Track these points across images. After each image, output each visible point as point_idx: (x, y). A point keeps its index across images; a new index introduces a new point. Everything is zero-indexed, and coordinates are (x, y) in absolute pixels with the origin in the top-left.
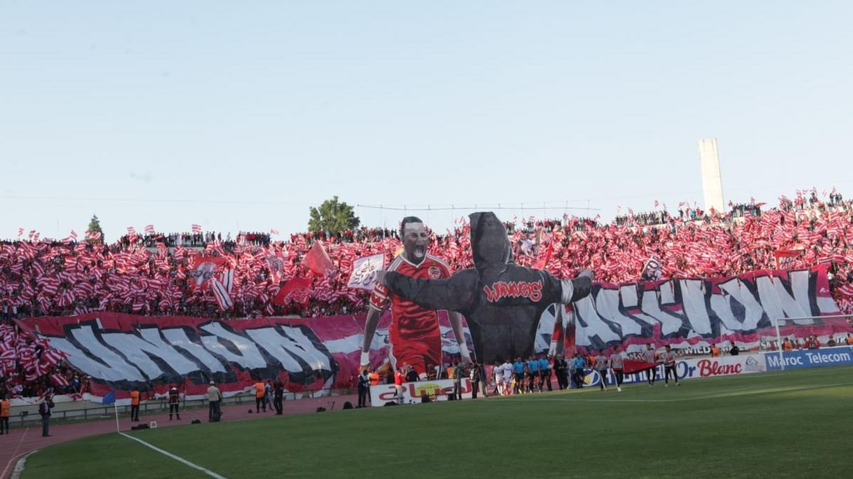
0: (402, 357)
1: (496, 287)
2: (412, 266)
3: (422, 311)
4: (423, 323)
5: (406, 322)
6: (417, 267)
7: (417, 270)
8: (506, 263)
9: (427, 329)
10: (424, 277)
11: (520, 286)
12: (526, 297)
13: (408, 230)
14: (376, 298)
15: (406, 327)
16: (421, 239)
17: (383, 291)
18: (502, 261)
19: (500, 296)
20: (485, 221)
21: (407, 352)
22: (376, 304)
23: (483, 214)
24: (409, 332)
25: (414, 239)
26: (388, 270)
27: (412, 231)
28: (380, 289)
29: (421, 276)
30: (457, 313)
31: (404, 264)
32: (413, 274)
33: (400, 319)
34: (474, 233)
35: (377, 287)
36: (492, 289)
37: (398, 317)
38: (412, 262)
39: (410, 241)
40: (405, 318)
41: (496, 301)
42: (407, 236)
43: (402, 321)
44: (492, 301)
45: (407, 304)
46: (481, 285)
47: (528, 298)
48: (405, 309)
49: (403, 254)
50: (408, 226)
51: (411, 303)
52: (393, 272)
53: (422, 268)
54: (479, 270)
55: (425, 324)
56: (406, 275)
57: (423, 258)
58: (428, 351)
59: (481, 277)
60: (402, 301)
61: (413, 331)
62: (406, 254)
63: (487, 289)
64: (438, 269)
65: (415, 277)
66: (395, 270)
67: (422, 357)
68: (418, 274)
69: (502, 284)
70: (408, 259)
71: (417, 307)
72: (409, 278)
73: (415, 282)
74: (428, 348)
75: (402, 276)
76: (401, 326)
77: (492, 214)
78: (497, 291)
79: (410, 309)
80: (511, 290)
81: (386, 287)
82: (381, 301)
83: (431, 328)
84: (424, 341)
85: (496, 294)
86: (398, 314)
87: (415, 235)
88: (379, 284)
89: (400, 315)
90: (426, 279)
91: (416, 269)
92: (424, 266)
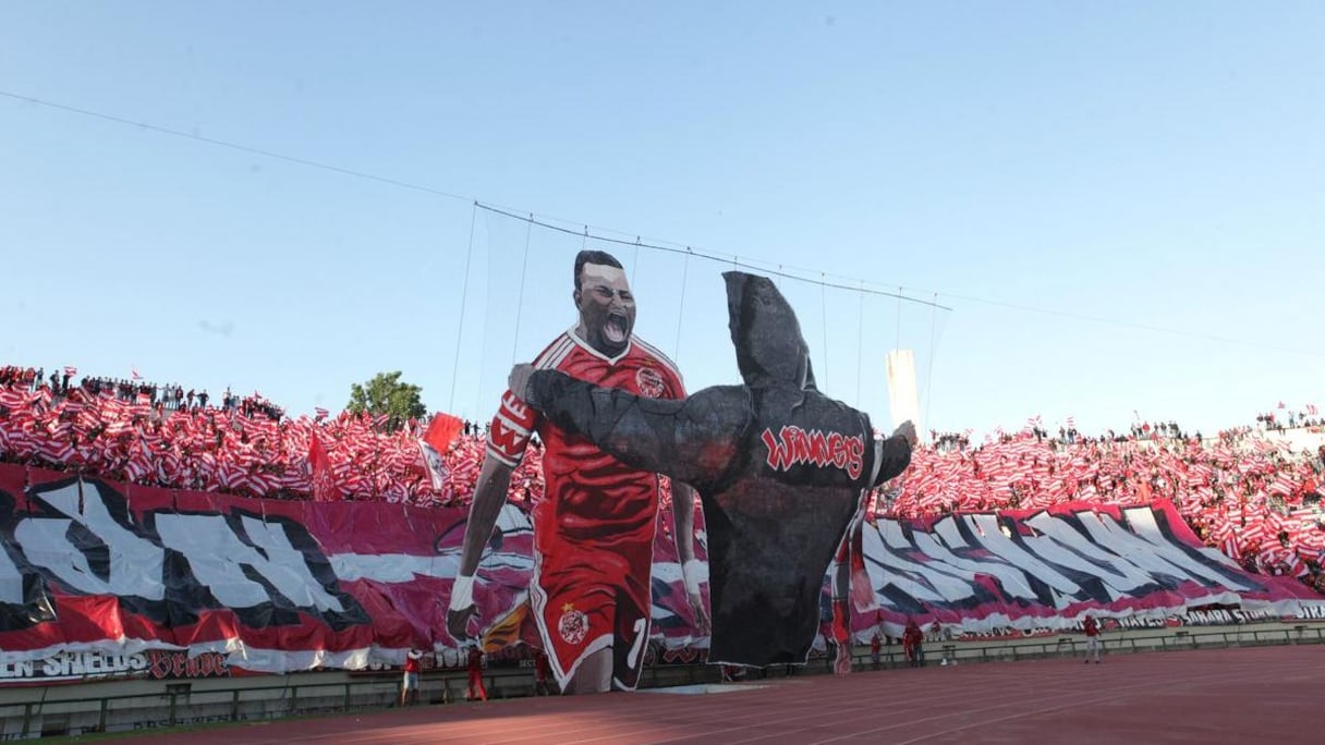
0: (561, 591)
1: (786, 435)
2: (601, 360)
3: (621, 471)
4: (624, 501)
5: (577, 498)
6: (612, 362)
7: (611, 371)
8: (802, 388)
9: (630, 521)
10: (626, 388)
11: (832, 441)
12: (841, 467)
13: (590, 278)
14: (503, 432)
15: (577, 511)
16: (618, 301)
17: (521, 415)
18: (795, 381)
19: (793, 461)
20: (756, 293)
21: (575, 577)
22: (503, 449)
23: (751, 278)
24: (583, 523)
25: (604, 300)
26: (538, 367)
27: (603, 284)
28: (514, 410)
29: (620, 384)
30: (689, 487)
31: (578, 353)
32: (602, 379)
33: (566, 487)
34: (737, 312)
35: (507, 405)
36: (779, 440)
37: (560, 483)
38: (596, 349)
39: (594, 302)
40: (578, 488)
41: (786, 469)
42: (589, 291)
43: (567, 496)
44: (776, 469)
45: (582, 450)
46: (757, 426)
47: (844, 470)
48: (576, 463)
49: (577, 329)
50: (591, 269)
51: (596, 449)
52: (549, 371)
53: (621, 368)
54: (751, 389)
55: (627, 505)
56: (583, 379)
57: (624, 344)
58: (627, 578)
59: (758, 405)
60: (570, 444)
61: (594, 522)
62: (585, 329)
63: (767, 437)
64: (658, 376)
65: (608, 386)
66: (554, 366)
67: (611, 592)
68: (613, 380)
69: (798, 434)
70: (589, 340)
71: (609, 459)
72: (591, 386)
73: (607, 399)
74: (627, 572)
75: (574, 380)
76: (565, 507)
77: (767, 283)
78: (787, 445)
79: (590, 465)
80: (815, 451)
81: (530, 407)
82: (517, 440)
83: (636, 518)
84: (619, 551)
85: (786, 455)
86: (558, 476)
87: (606, 291)
88: (512, 398)
89: (565, 479)
90: (634, 394)
91: (608, 367)
92: (625, 363)
